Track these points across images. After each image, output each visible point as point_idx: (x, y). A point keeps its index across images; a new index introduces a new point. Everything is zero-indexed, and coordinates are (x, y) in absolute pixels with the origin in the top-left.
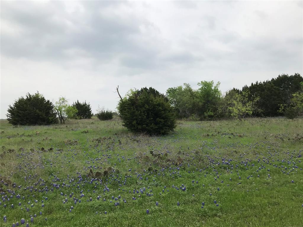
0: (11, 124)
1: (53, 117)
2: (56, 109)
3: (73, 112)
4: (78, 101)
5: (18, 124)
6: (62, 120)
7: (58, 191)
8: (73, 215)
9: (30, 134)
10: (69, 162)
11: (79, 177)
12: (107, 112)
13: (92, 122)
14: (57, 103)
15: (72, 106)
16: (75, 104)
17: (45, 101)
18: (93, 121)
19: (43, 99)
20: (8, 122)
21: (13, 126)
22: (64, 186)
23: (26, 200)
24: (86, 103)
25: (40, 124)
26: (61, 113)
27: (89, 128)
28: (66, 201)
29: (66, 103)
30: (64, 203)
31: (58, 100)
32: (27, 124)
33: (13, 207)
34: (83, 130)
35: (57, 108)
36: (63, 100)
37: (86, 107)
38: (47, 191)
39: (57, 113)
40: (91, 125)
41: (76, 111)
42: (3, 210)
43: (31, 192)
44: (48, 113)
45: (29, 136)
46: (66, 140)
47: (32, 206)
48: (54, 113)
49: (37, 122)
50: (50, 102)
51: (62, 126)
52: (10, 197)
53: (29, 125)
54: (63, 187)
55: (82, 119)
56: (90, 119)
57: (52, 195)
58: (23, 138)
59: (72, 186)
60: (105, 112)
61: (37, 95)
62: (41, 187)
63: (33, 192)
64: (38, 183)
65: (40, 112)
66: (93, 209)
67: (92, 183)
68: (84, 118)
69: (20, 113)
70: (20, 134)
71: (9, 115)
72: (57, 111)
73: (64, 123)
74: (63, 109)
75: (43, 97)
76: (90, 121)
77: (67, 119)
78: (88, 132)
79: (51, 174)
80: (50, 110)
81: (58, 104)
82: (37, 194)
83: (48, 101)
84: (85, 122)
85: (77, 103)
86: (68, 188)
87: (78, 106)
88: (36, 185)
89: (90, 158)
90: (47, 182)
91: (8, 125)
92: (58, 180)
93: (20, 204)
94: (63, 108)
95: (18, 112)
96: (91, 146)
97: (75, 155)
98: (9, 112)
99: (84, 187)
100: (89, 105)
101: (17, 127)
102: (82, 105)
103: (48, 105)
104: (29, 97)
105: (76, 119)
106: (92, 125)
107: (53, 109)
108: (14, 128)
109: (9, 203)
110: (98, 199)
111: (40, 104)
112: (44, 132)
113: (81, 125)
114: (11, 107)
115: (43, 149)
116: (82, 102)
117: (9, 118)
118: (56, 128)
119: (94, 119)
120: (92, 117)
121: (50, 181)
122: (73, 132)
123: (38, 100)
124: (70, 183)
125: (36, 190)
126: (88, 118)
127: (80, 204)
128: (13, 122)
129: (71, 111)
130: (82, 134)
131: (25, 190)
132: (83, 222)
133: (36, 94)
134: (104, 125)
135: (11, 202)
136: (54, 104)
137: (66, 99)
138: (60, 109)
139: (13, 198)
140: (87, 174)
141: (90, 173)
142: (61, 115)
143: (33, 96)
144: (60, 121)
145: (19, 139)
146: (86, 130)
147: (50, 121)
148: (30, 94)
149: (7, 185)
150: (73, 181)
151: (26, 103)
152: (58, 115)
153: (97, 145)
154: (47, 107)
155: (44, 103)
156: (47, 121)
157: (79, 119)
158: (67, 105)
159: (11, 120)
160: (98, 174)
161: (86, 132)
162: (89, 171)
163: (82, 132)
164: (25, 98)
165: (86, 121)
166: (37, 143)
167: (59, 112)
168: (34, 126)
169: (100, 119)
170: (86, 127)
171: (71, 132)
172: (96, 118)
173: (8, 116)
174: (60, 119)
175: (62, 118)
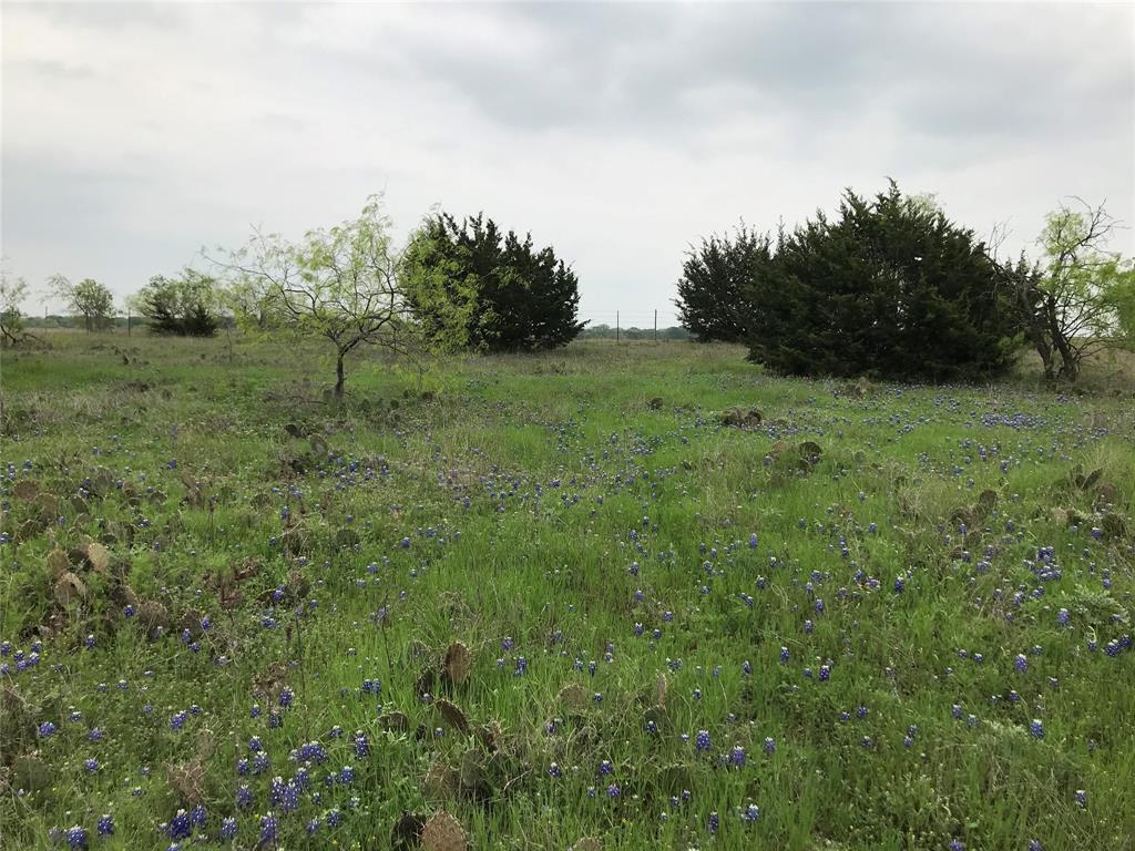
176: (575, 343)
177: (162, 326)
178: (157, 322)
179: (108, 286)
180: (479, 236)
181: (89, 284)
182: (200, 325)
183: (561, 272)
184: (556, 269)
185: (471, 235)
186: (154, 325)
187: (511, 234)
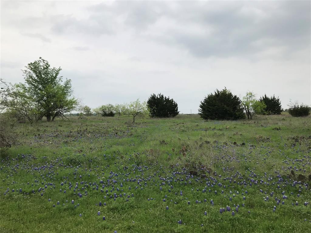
0: (203, 119)
1: (240, 112)
2: (244, 105)
3: (261, 107)
4: (265, 95)
5: (208, 119)
6: (250, 116)
7: (256, 187)
8: (277, 215)
9: (221, 128)
10: (265, 159)
11: (277, 177)
12: (301, 107)
13: (282, 118)
14: (244, 98)
15: (259, 101)
16: (262, 99)
17: (232, 97)
18: (284, 117)
19: (230, 95)
20: (200, 116)
21: (204, 120)
22: (263, 184)
23: (227, 189)
24: (275, 97)
25: (228, 119)
26: (248, 108)
27: (280, 124)
28: (267, 199)
29: (254, 98)
30: (266, 201)
31: (245, 95)
32: (216, 119)
33: (216, 193)
34: (274, 127)
35: (245, 103)
36: (251, 95)
37: (275, 102)
38: (245, 185)
39: (244, 108)
40: (281, 122)
41: (264, 107)
42: (208, 195)
43: (231, 183)
44: (235, 108)
45: (220, 130)
46: (257, 136)
47: (234, 197)
48: (241, 108)
49: (225, 117)
50: (237, 97)
51: (250, 122)
52: (213, 184)
53: (217, 120)
54: (261, 184)
55: (270, 114)
56: (280, 115)
57: (251, 190)
58: (215, 131)
59: (271, 185)
60: (300, 107)
61: (225, 91)
62: (239, 180)
63: (232, 183)
64: (236, 176)
65: (228, 107)
66: (300, 215)
67: (295, 185)
68: (272, 114)
69: (210, 109)
70: (212, 127)
71: (201, 110)
72: (244, 106)
73: (251, 119)
74: (250, 105)
75: (230, 92)
76: (280, 117)
77: (255, 114)
78: (280, 129)
79: (247, 168)
80: (237, 105)
81: (246, 99)
82: (236, 186)
83: (235, 97)
84: (274, 118)
85: (264, 97)
86: (267, 186)
87: (266, 100)
88: (234, 177)
89: (288, 158)
90: (244, 176)
91: (200, 119)
92: (255, 176)
93: (223, 192)
94: (251, 103)
95: (208, 108)
96: (286, 144)
97: (269, 153)
98: (201, 108)
99: (285, 188)
100: (278, 100)
101: (208, 121)
102: (270, 99)
103: (235, 100)
104: (217, 93)
105: (264, 114)
106: (284, 122)
107: (240, 104)
108: (205, 121)
109: (212, 189)
110: (305, 205)
111: (227, 99)
112: (233, 127)
113: (270, 121)
114: (202, 103)
115: (235, 143)
116: (270, 96)
117: (201, 113)
118: (244, 123)
119: (284, 115)
120: (282, 113)
121: (247, 175)
122: (263, 128)
123: (225, 95)
124: (268, 181)
125: (235, 182)
126: (278, 114)
127: (283, 206)
128: (203, 116)
129: (259, 106)
130: (273, 131)
131: (225, 180)
132: (290, 225)
133: (223, 90)
134: (297, 122)
135: (214, 188)
136: (241, 99)
137: (253, 94)
138: (247, 104)
139: (215, 185)
140: (288, 175)
141: (291, 174)
142: (248, 111)
143: (221, 92)
144: (247, 116)
145: (212, 132)
146: (277, 126)
147: (237, 116)
148: (218, 91)
149: (209, 172)
150: (272, 180)
151: (214, 99)
152: (245, 111)
153: (295, 145)
154: (234, 103)
155: (231, 98)
156: (234, 116)
157: (268, 115)
158: (254, 100)
159: (202, 114)
160: (301, 177)
161: (278, 129)
162: (289, 172)
163: (273, 129)
164: (214, 94)
165: (275, 116)
166: (229, 137)
167: (246, 107)
168: (222, 121)
169: (292, 115)
170: (277, 124)
171: (261, 128)
172: (288, 114)
173: (199, 111)
174: (247, 115)
175: (249, 113)
176: (177, 116)
177: (104, 115)
178: (103, 114)
179: (90, 107)
180: (160, 97)
181: (86, 107)
182: (111, 114)
183: (174, 103)
184: (173, 102)
185: (159, 97)
186: (102, 115)
187: (165, 97)
